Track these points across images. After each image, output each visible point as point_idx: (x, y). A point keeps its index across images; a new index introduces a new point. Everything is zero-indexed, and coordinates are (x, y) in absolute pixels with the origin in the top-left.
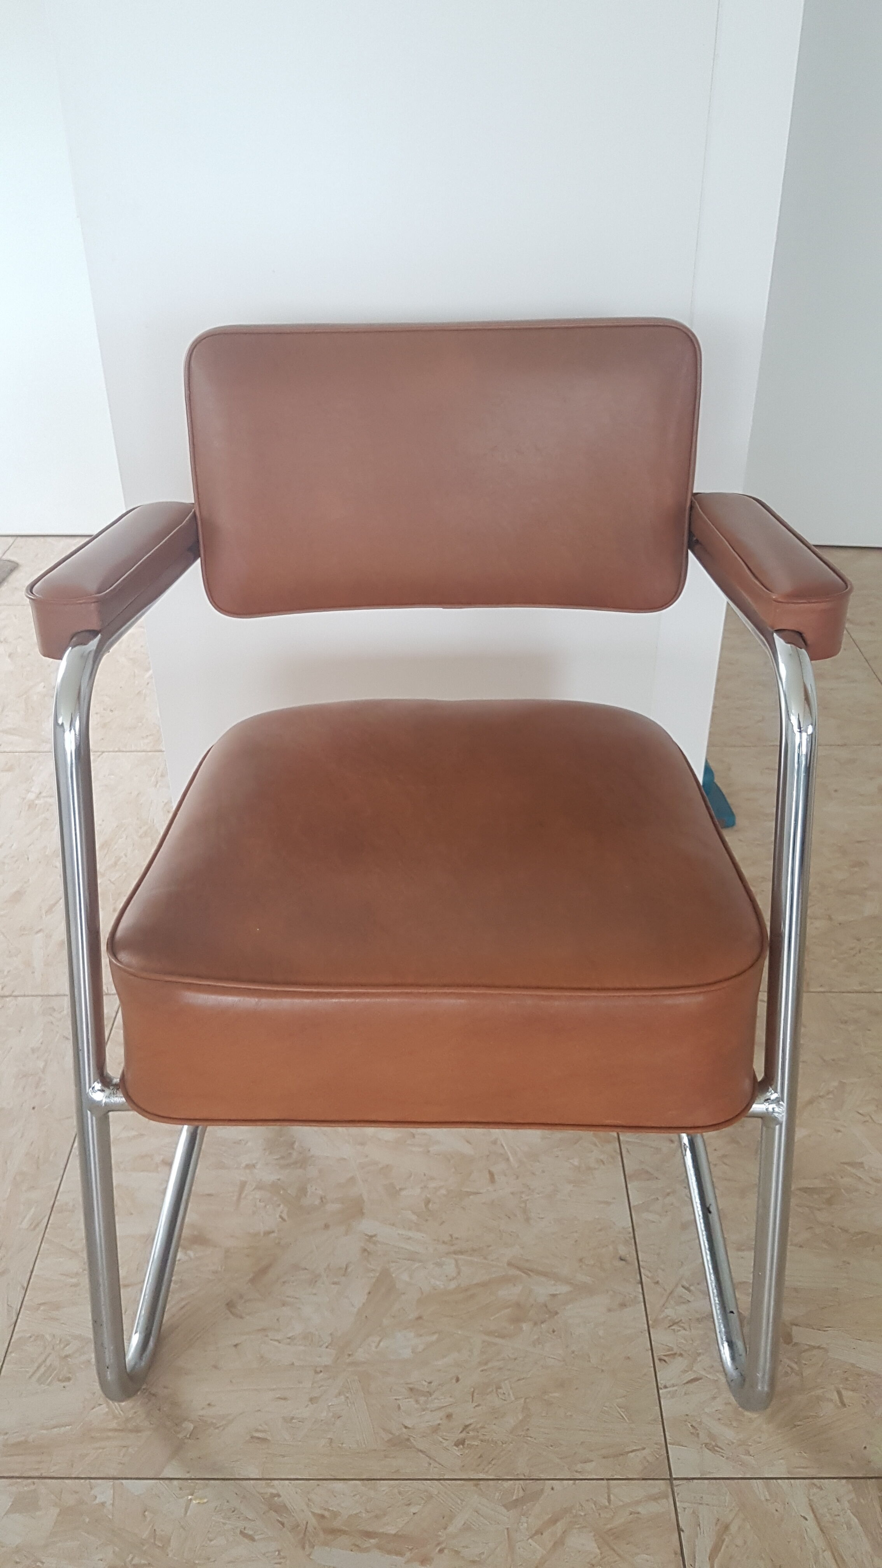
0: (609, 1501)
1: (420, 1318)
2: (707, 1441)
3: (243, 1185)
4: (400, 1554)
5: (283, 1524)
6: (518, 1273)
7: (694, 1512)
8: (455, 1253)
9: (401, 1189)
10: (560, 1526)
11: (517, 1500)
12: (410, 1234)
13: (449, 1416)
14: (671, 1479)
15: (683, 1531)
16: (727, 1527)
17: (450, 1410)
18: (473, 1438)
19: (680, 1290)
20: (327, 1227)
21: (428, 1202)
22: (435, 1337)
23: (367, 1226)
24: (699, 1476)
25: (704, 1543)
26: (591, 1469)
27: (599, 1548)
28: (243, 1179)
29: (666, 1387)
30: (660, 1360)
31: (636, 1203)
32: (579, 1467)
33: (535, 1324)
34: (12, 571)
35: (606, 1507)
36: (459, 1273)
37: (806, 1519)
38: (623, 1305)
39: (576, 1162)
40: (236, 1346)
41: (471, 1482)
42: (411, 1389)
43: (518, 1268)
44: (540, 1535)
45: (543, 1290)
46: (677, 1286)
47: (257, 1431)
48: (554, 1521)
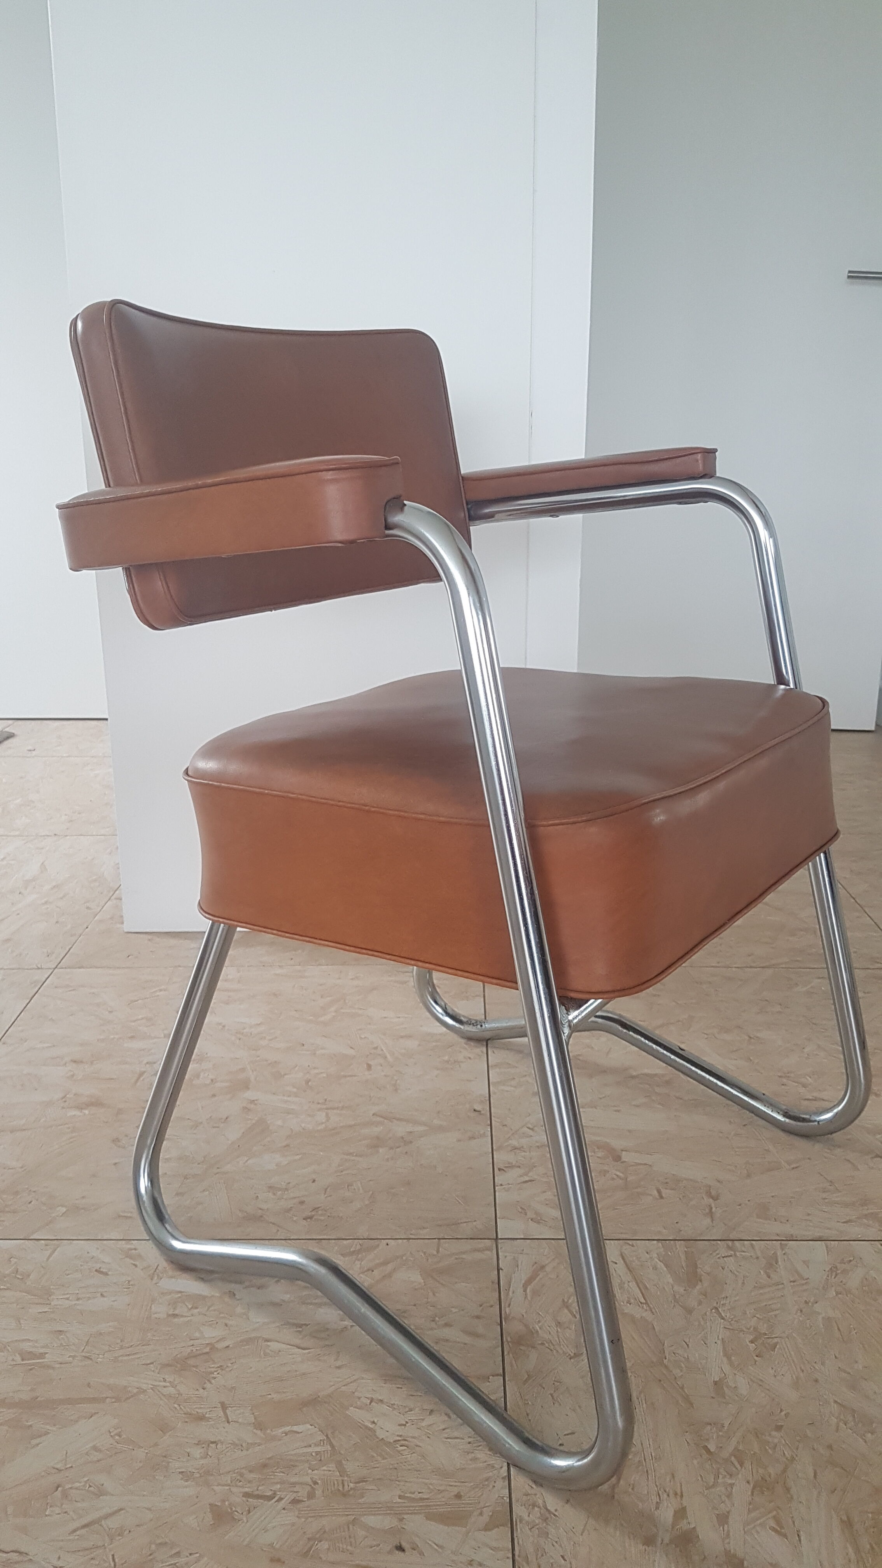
0: (438, 1252)
1: (287, 1146)
2: (534, 1216)
3: (142, 1074)
4: (241, 1283)
5: (136, 1266)
6: (381, 1119)
7: (514, 1258)
8: (327, 1109)
9: (286, 1074)
10: (390, 1267)
11: (354, 1252)
12: (289, 1099)
13: (302, 1203)
14: (497, 1238)
15: (502, 1269)
16: (543, 1267)
17: (303, 1199)
18: (321, 1215)
19: (525, 1129)
20: (214, 1096)
21: (307, 1082)
22: (297, 1157)
23: (249, 1095)
24: (522, 1237)
25: (521, 1276)
26: (424, 1233)
27: (423, 1279)
28: (143, 1069)
29: (501, 1185)
30: (499, 1169)
31: (495, 1081)
32: (413, 1232)
33: (391, 1148)
34: (8, 738)
35: (434, 1255)
36: (328, 1120)
37: (616, 1263)
38: (472, 1138)
39: (446, 1058)
40: (115, 1164)
41: (314, 1241)
42: (270, 1187)
43: (382, 1117)
44: (371, 1272)
45: (401, 1129)
46: (523, 1127)
47: (124, 1212)
48: (385, 1263)
